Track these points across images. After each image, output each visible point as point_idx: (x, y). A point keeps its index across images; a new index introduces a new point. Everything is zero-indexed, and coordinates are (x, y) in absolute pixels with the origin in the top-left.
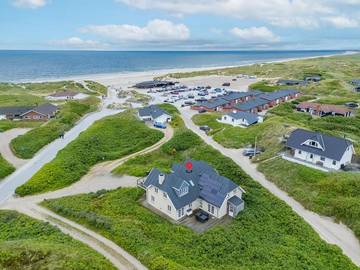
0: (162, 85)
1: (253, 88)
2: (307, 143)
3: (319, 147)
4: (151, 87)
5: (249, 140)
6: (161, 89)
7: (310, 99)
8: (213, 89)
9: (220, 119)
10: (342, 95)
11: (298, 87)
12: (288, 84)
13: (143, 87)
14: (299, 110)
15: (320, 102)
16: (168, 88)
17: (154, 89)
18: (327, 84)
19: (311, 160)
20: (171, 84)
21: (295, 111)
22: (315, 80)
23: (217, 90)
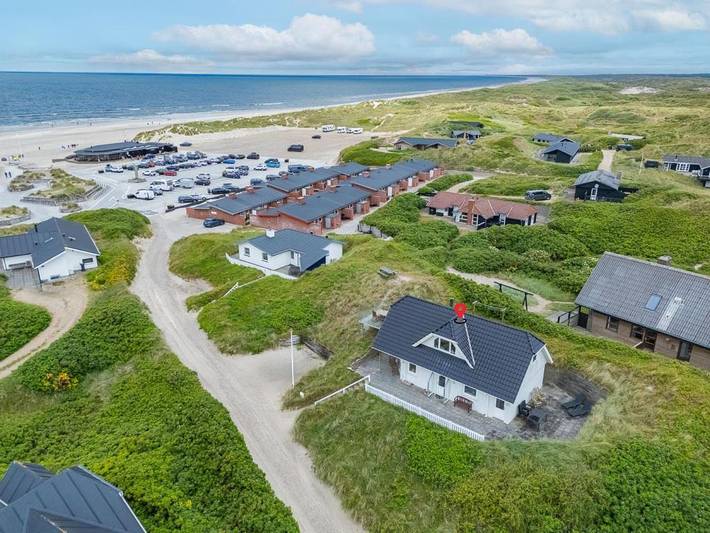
0: (143, 152)
1: (348, 157)
2: (429, 340)
3: (459, 354)
4: (116, 157)
5: (292, 322)
6: (136, 162)
7: (459, 180)
8: (263, 159)
9: (235, 252)
10: (519, 169)
11: (435, 152)
12: (419, 147)
13: (94, 160)
14: (433, 211)
15: (477, 190)
16: (159, 158)
17: (117, 165)
18: (492, 144)
19: (440, 391)
20: (169, 149)
21: (425, 216)
22: (471, 137)
23: (273, 163)
